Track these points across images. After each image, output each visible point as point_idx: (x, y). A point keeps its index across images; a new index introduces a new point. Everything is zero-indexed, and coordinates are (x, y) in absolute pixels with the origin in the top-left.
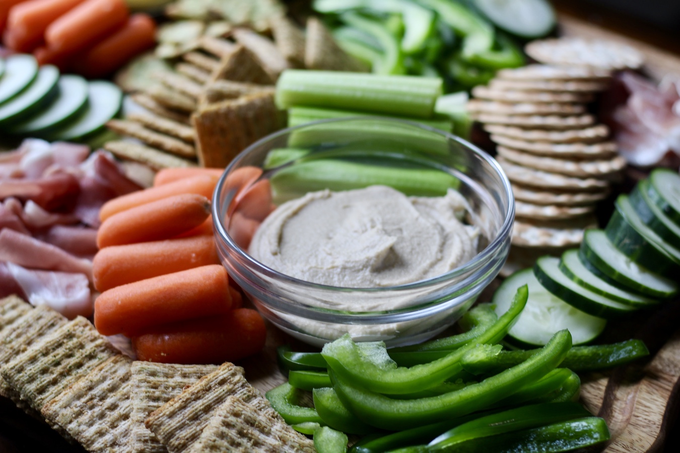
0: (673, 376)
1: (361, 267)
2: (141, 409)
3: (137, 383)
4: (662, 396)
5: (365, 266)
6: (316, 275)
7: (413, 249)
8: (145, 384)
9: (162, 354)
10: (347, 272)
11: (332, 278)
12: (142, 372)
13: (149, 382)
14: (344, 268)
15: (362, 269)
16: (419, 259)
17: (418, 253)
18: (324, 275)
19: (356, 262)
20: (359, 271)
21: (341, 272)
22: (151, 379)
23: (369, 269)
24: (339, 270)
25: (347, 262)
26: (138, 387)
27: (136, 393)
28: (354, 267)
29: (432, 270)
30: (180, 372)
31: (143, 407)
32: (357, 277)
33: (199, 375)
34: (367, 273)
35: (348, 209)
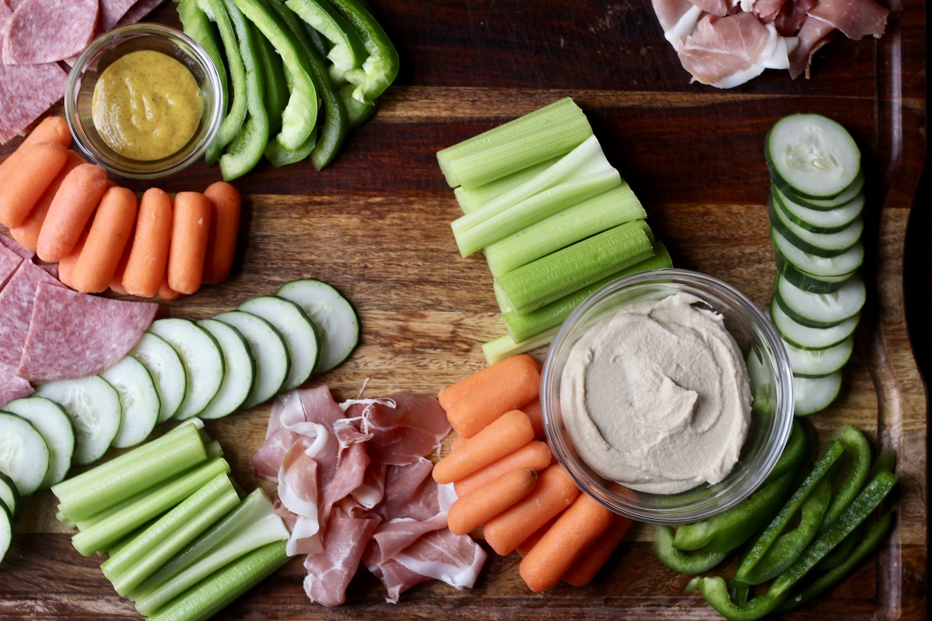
0: (901, 322)
1: (683, 429)
4: (906, 349)
5: (685, 427)
6: (656, 455)
7: (699, 379)
10: (675, 437)
11: (668, 448)
14: (672, 436)
15: (685, 429)
16: (709, 383)
17: (705, 379)
18: (661, 450)
19: (677, 427)
20: (683, 432)
21: (671, 440)
23: (689, 426)
24: (669, 440)
25: (670, 431)
28: (678, 431)
29: (723, 387)
32: (684, 437)
34: (690, 429)
35: (618, 360)
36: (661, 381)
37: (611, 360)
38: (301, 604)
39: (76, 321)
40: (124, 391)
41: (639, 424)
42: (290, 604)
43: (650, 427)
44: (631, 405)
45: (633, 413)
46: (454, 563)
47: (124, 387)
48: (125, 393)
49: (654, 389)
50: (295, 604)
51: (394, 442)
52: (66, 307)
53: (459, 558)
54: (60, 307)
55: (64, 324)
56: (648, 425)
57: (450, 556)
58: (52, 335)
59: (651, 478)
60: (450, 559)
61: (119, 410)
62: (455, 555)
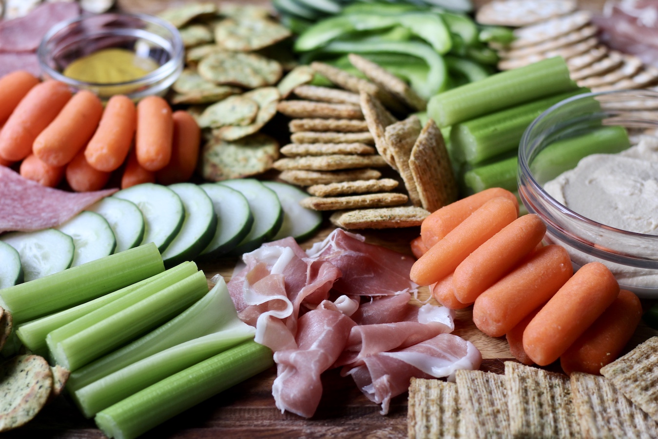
2: (648, 401)
3: (623, 384)
8: (629, 382)
9: (608, 354)
12: (617, 374)
13: (629, 379)
22: (628, 375)
26: (626, 386)
27: (631, 392)
30: (634, 362)
31: (648, 399)
33: (645, 356)
35: (594, 183)
36: (642, 185)
37: (587, 182)
38: (270, 419)
39: (35, 199)
40: (77, 238)
41: (628, 219)
42: (257, 419)
43: (640, 219)
44: (616, 208)
45: (620, 213)
46: (444, 357)
47: (78, 236)
48: (80, 240)
49: (637, 192)
50: (262, 420)
51: (366, 276)
52: (25, 189)
53: (450, 353)
54: (19, 188)
55: (21, 198)
56: (638, 217)
57: (440, 351)
58: (9, 202)
59: (653, 252)
60: (440, 354)
61: (72, 250)
62: (445, 351)
